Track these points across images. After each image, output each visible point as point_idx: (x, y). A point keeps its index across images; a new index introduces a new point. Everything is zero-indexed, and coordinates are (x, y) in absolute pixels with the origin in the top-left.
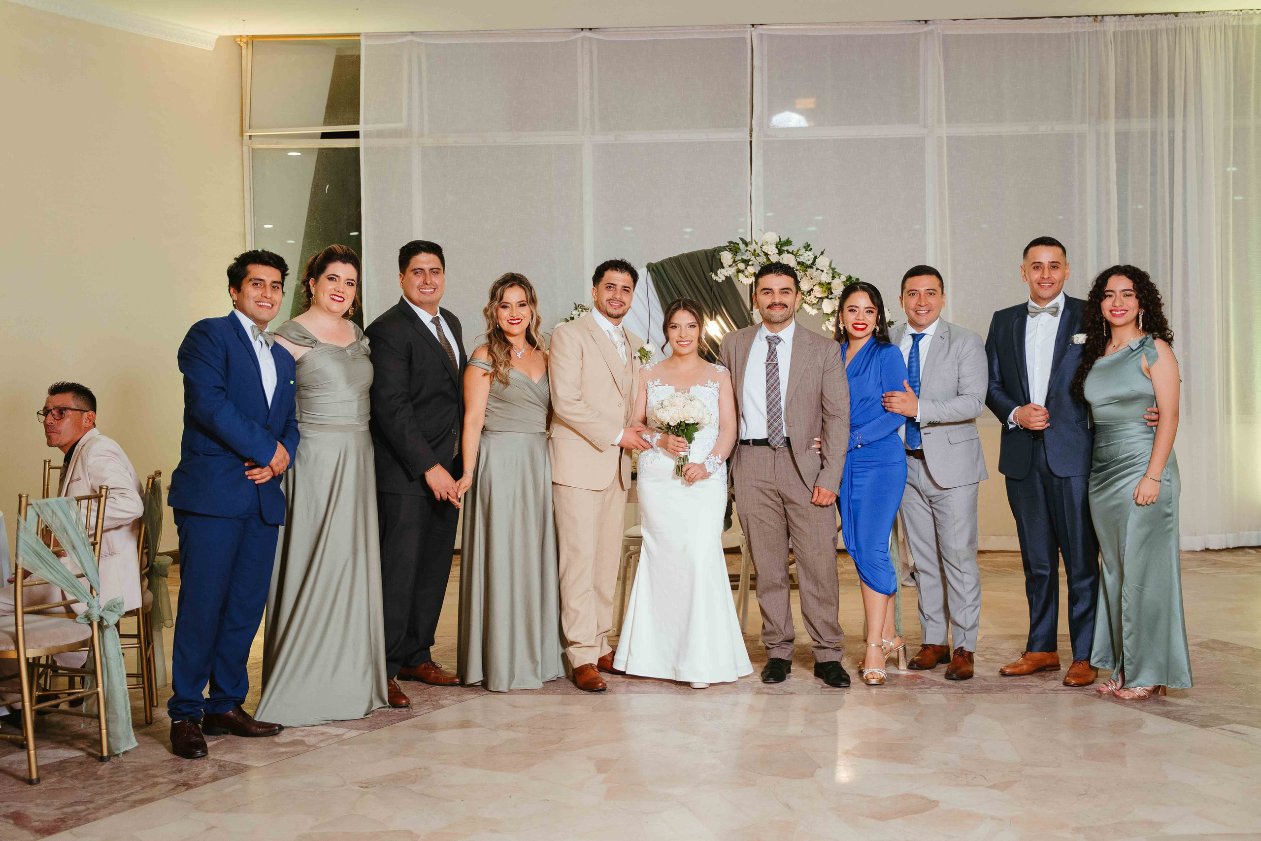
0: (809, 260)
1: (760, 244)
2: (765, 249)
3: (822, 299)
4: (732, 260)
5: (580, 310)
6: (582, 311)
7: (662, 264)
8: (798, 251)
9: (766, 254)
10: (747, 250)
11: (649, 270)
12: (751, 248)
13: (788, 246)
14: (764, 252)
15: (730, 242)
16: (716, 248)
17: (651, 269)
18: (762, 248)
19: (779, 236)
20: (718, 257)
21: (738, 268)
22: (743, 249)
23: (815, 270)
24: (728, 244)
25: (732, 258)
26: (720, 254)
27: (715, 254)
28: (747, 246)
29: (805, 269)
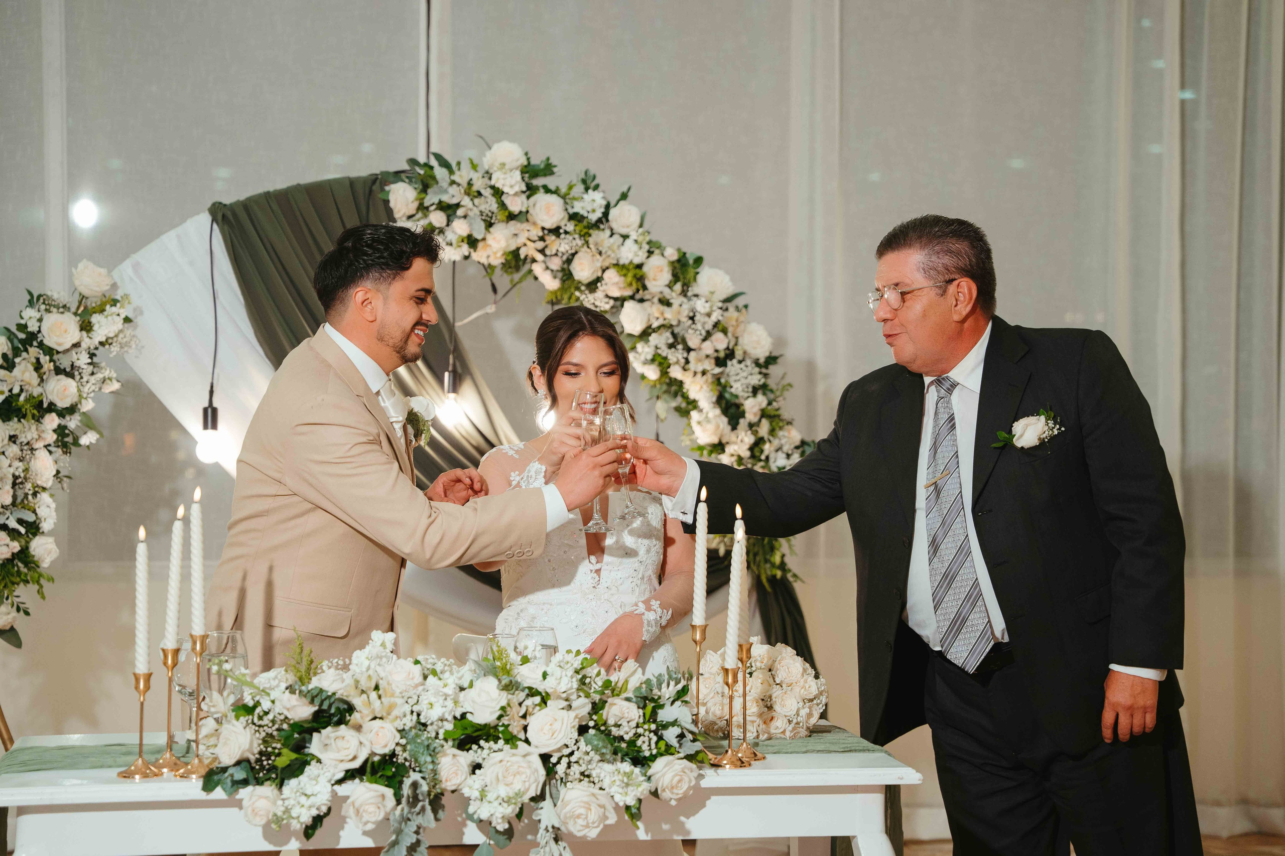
0: (594, 211)
1: (481, 170)
2: (498, 180)
3: (620, 301)
4: (416, 204)
5: (43, 307)
6: (47, 310)
7: (247, 205)
8: (570, 187)
9: (498, 193)
10: (453, 183)
11: (214, 220)
12: (462, 176)
13: (545, 175)
14: (491, 188)
15: (413, 162)
16: (378, 172)
17: (220, 217)
18: (490, 179)
19: (526, 154)
20: (381, 196)
21: (430, 224)
22: (443, 179)
23: (608, 233)
24: (406, 167)
25: (416, 200)
26: (387, 188)
27: (374, 188)
28: (451, 172)
29: (585, 231)
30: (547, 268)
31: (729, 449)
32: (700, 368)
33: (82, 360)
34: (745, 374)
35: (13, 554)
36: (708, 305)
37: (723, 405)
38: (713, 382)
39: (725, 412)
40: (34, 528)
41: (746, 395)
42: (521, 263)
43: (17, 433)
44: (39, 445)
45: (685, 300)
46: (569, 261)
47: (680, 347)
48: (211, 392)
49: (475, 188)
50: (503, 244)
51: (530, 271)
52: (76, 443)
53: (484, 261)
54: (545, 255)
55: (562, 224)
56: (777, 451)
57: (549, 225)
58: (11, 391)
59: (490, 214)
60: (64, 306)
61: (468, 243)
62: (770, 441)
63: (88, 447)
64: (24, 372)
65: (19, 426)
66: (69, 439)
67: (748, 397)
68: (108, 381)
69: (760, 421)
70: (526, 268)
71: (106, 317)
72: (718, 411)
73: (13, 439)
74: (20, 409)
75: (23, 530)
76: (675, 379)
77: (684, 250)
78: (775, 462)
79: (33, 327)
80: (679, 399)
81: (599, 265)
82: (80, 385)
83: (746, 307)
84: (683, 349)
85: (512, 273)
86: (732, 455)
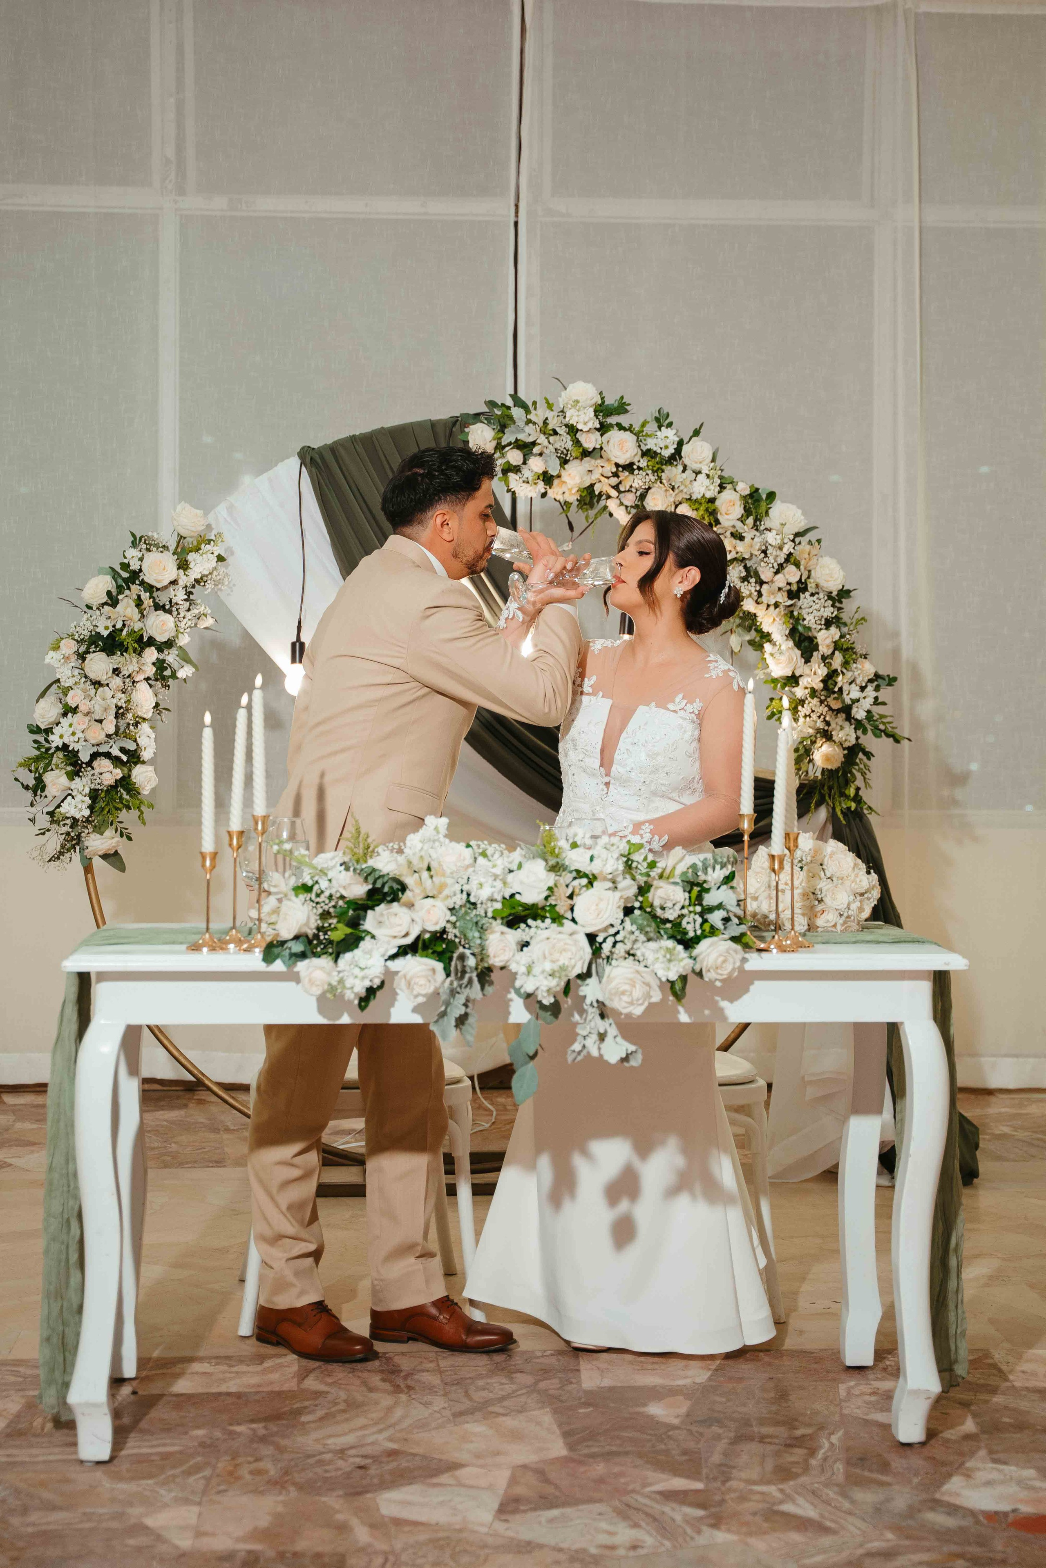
0: (667, 447)
1: (557, 409)
2: (573, 417)
4: (494, 443)
5: (144, 546)
6: (148, 550)
7: (333, 449)
8: (643, 425)
9: (572, 430)
10: (529, 422)
11: (303, 463)
12: (538, 416)
13: (619, 414)
14: (566, 426)
15: (492, 404)
16: (458, 415)
17: (308, 460)
18: (565, 417)
19: (601, 393)
20: (461, 437)
21: (508, 462)
22: (520, 419)
23: (681, 468)
24: (485, 409)
25: (494, 439)
26: (466, 430)
27: (454, 429)
28: (528, 411)
29: (657, 466)
30: (621, 504)
31: (803, 682)
32: (772, 602)
33: (179, 596)
34: (817, 607)
35: (116, 780)
36: (778, 537)
37: (797, 639)
38: (786, 615)
39: (798, 645)
40: (134, 757)
41: (820, 627)
42: (595, 500)
43: (120, 666)
44: (139, 677)
45: (758, 534)
46: (643, 497)
47: (753, 580)
48: (299, 628)
49: (550, 427)
50: (578, 480)
51: (606, 507)
52: (174, 676)
53: (560, 497)
54: (620, 492)
55: (635, 460)
56: (851, 683)
57: (621, 462)
58: (114, 626)
59: (565, 451)
60: (164, 546)
61: (543, 480)
62: (843, 673)
63: (185, 680)
64: (126, 608)
65: (122, 659)
66: (167, 673)
67: (821, 629)
68: (203, 617)
69: (833, 653)
70: (602, 503)
71: (201, 555)
72: (791, 643)
73: (116, 671)
74: (122, 644)
75: (125, 758)
76: (749, 613)
77: (756, 486)
78: (848, 694)
79: (135, 566)
80: (753, 633)
81: (672, 500)
82: (178, 620)
83: (819, 541)
84: (756, 583)
85: (587, 510)
86: (806, 688)
